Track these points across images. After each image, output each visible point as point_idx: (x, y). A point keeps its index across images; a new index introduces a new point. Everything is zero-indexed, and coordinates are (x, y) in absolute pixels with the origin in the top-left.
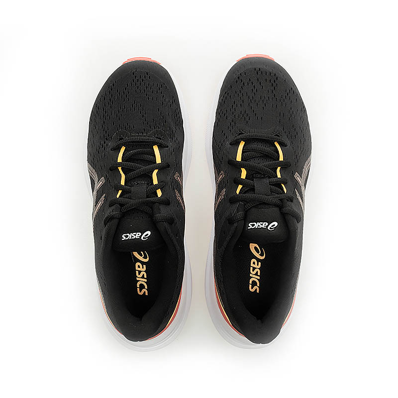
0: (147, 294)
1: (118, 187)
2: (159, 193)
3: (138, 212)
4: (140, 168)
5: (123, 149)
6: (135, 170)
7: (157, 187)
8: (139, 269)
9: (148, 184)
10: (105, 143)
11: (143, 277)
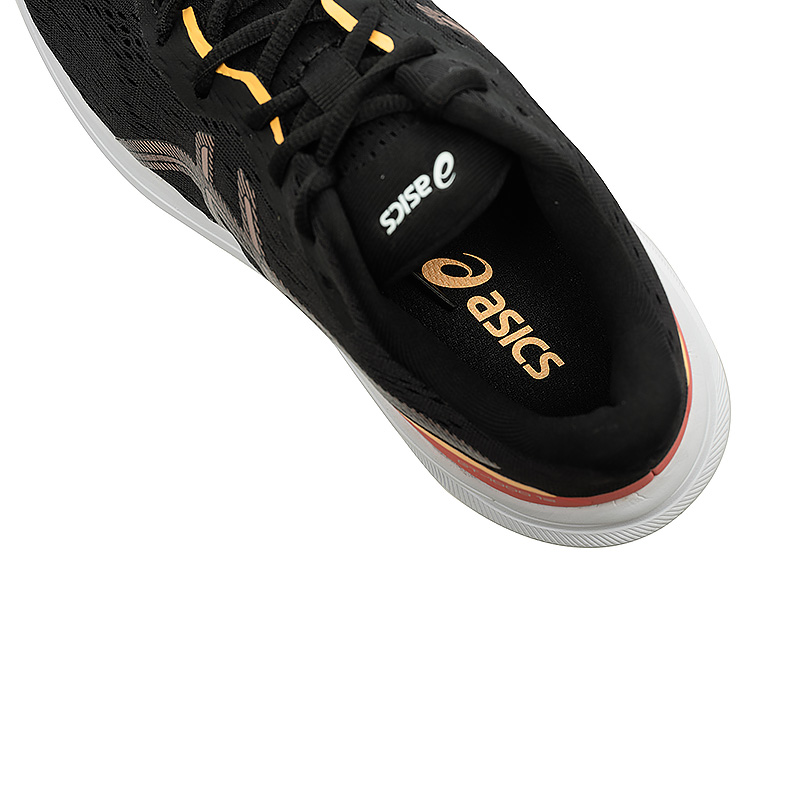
0: (560, 362)
1: (260, 118)
2: (383, 41)
3: (371, 133)
4: (276, 22)
5: (189, 17)
6: (268, 38)
7: (364, 31)
8: (487, 314)
9: (334, 45)
10: (127, 42)
11: (514, 327)
